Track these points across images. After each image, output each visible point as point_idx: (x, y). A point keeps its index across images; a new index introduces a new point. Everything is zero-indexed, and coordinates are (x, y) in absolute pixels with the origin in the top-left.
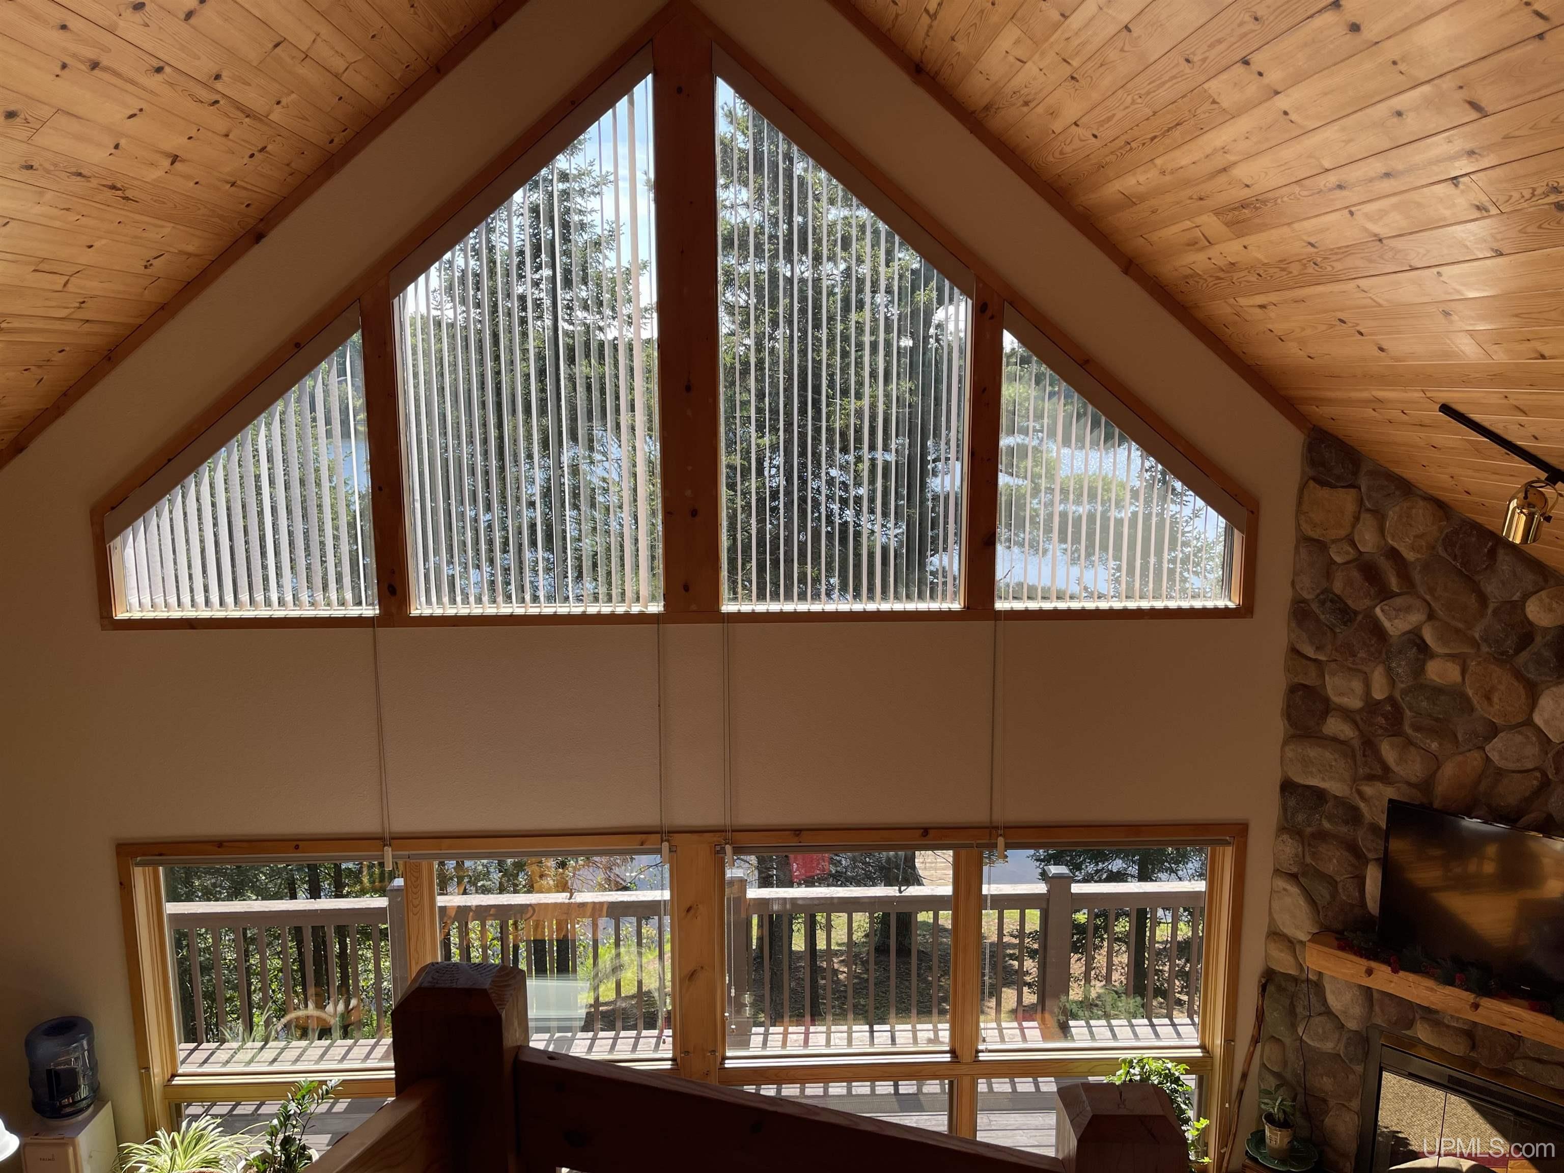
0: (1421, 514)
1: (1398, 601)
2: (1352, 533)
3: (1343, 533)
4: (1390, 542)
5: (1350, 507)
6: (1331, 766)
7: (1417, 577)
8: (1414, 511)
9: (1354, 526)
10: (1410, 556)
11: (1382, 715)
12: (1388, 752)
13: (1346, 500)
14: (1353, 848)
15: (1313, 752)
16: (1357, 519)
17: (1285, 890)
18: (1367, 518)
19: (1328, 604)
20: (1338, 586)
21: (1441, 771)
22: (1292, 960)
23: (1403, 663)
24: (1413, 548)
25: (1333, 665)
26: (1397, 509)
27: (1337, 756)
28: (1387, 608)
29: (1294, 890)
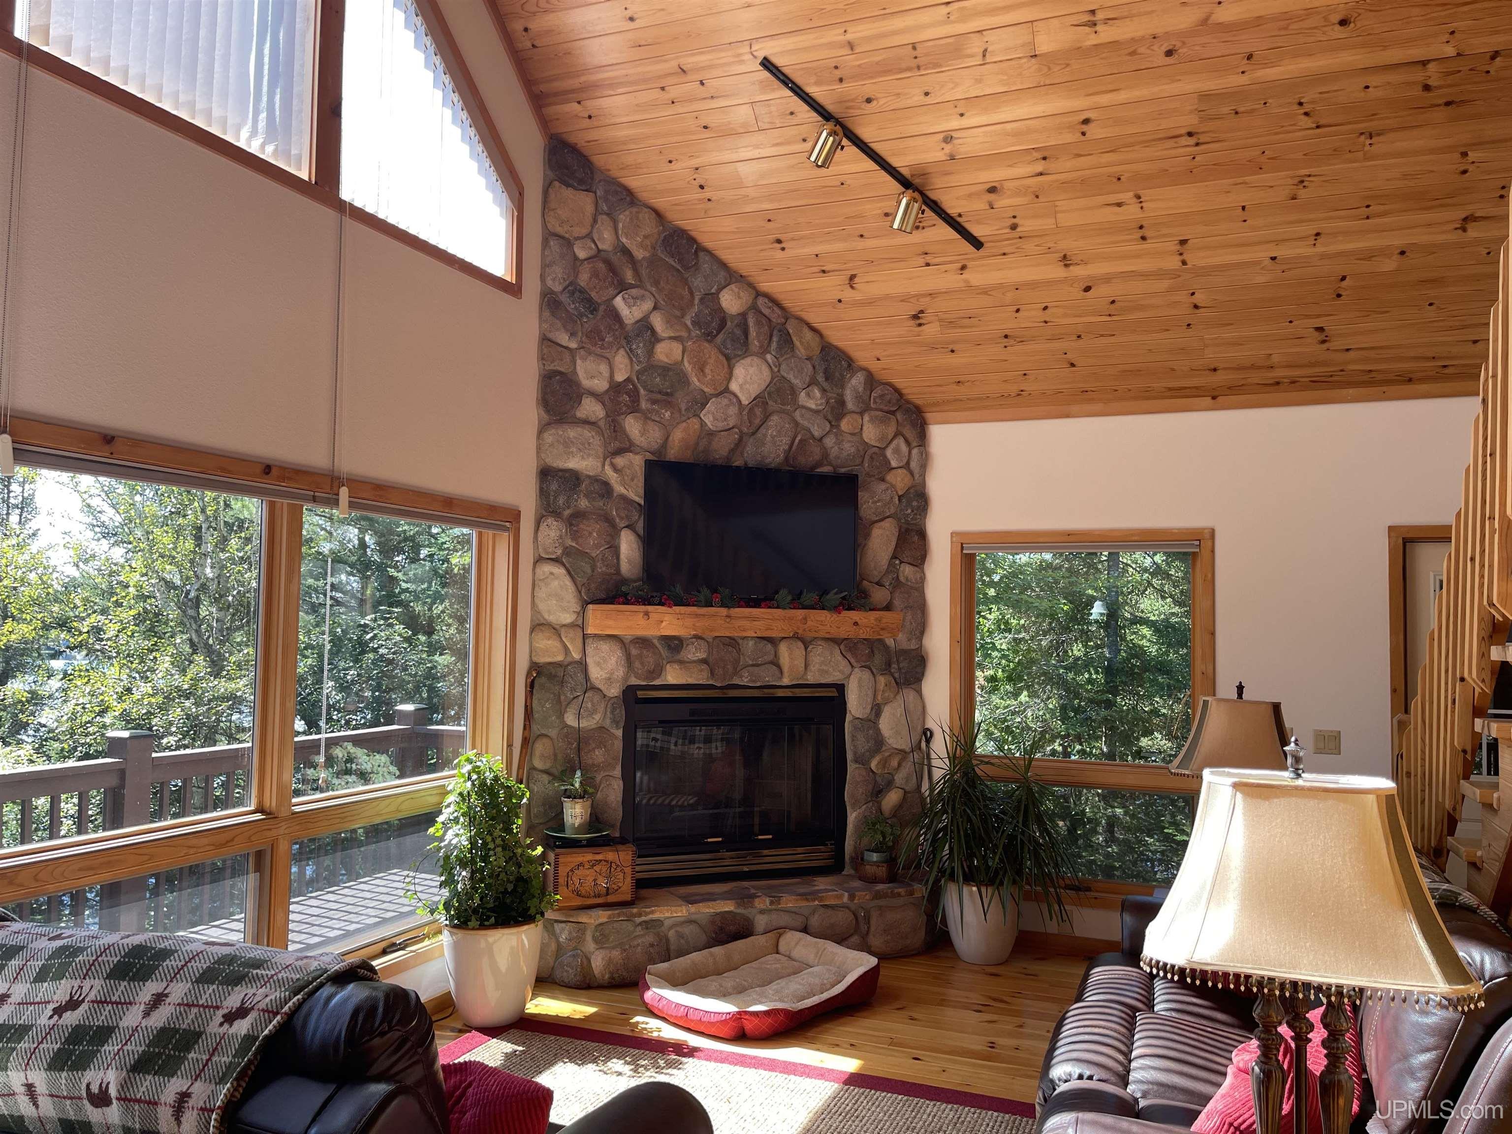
0: (646, 216)
1: (634, 292)
2: (591, 232)
3: (584, 231)
4: (624, 240)
5: (590, 209)
6: (589, 444)
7: (644, 272)
8: (641, 216)
9: (592, 227)
10: (639, 254)
11: (626, 393)
12: (632, 426)
13: (585, 202)
14: (608, 520)
15: (572, 432)
16: (595, 221)
17: (552, 573)
18: (602, 218)
19: (577, 294)
20: (584, 279)
21: (671, 438)
22: (557, 644)
23: (641, 345)
24: (641, 245)
25: (582, 352)
26: (627, 213)
27: (594, 434)
28: (626, 296)
29: (560, 571)
